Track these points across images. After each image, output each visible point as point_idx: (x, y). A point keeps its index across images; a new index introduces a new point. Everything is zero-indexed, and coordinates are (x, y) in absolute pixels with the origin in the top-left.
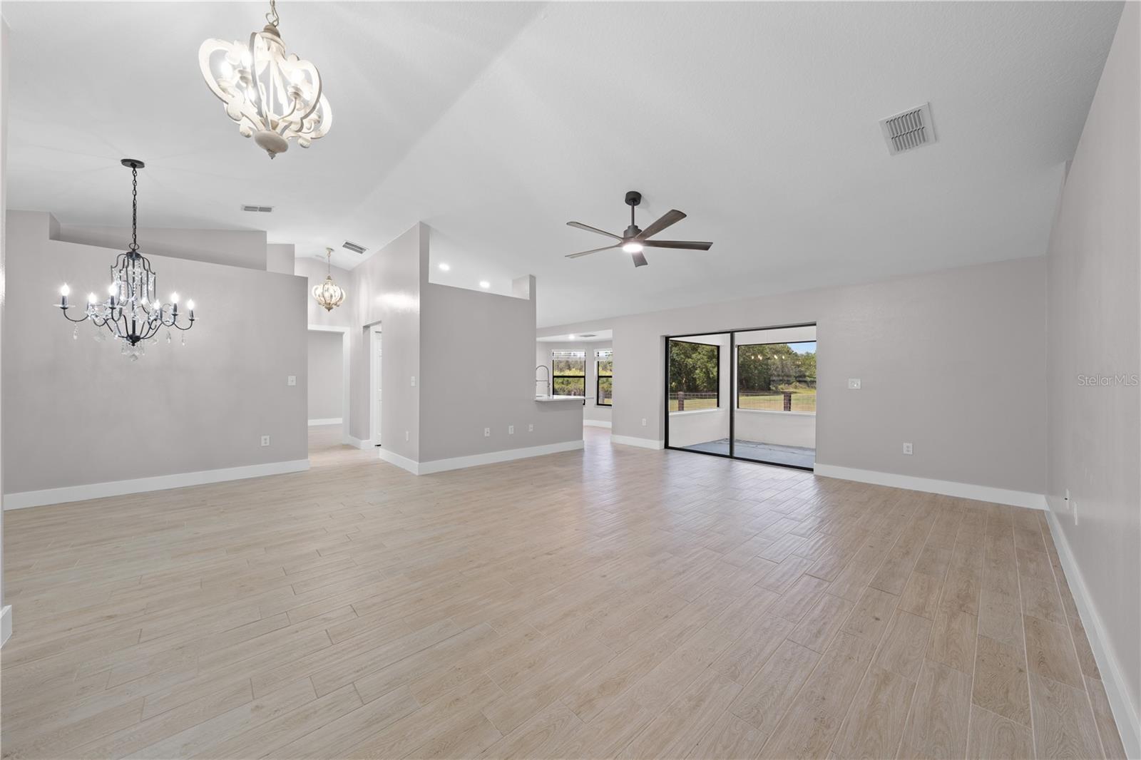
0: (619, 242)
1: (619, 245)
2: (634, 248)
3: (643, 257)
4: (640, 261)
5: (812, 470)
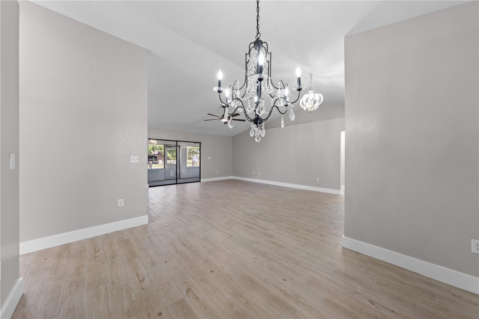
0: (221, 118)
4: (226, 123)
5: (200, 181)
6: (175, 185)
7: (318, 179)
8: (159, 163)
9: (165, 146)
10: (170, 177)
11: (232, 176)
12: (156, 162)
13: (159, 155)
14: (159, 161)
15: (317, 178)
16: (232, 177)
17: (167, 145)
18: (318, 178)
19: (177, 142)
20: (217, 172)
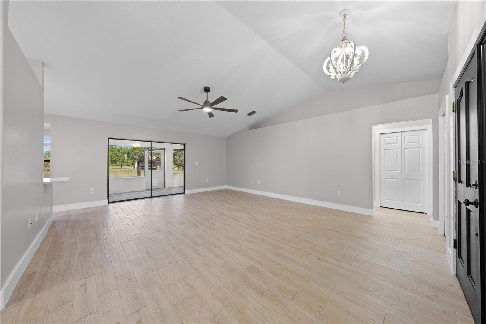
0: (202, 107)
1: (202, 108)
2: (207, 110)
3: (212, 113)
4: (211, 115)
5: (184, 193)
6: (149, 199)
7: (338, 193)
8: (157, 169)
11: (227, 185)
12: (155, 168)
13: (157, 160)
14: (157, 166)
15: (337, 191)
16: (225, 187)
18: (339, 191)
19: (152, 143)
20: (207, 180)
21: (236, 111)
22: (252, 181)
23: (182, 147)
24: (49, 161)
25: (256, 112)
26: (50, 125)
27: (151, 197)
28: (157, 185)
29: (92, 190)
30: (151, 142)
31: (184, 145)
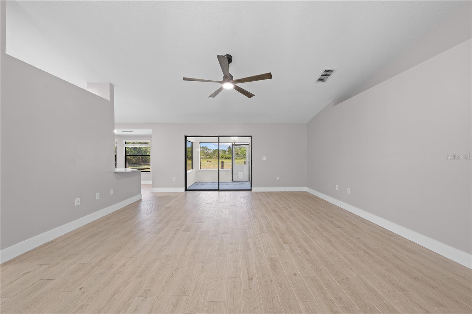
5: (251, 190)
6: (217, 192)
9: (232, 144)
10: (239, 179)
16: (305, 189)
17: (234, 143)
19: (220, 137)
20: (278, 178)
21: (269, 76)
22: (337, 186)
23: (248, 140)
24: (150, 156)
25: (332, 71)
26: (151, 130)
27: (219, 190)
28: (242, 178)
29: (174, 179)
30: (218, 137)
31: (251, 137)
